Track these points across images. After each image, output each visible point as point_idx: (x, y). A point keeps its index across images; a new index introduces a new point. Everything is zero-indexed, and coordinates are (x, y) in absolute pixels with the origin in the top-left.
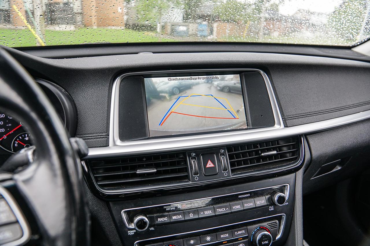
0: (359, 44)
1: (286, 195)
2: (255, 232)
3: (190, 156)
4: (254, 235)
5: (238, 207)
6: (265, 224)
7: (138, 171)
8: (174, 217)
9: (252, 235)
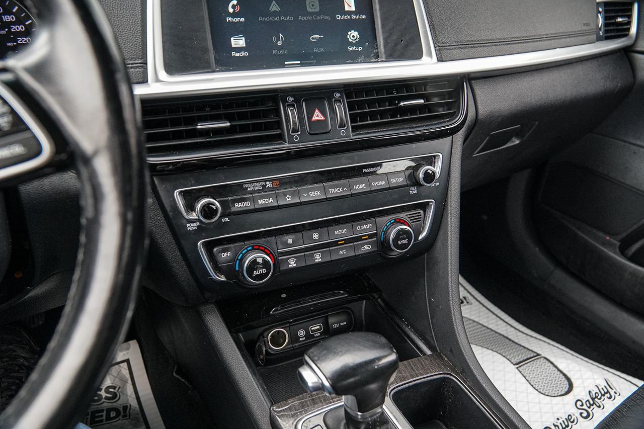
1: (437, 169)
2: (387, 227)
3: (284, 101)
4: (385, 232)
5: (362, 186)
6: (403, 216)
7: (199, 124)
8: (261, 202)
9: (383, 231)
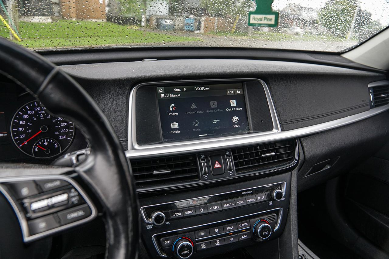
0: (347, 50)
1: (284, 191)
2: (256, 224)
3: (199, 158)
4: (255, 227)
5: (242, 202)
6: (265, 217)
7: (154, 172)
8: (187, 213)
9: (254, 226)
